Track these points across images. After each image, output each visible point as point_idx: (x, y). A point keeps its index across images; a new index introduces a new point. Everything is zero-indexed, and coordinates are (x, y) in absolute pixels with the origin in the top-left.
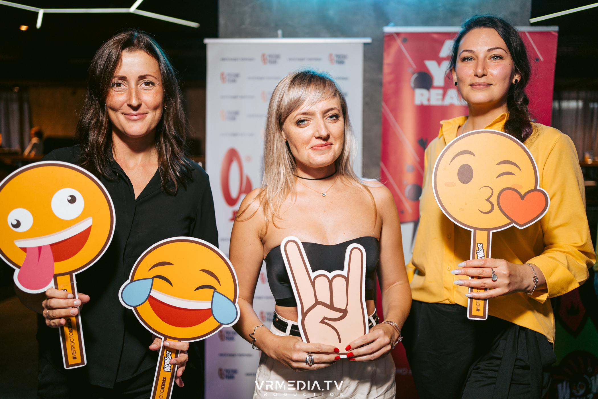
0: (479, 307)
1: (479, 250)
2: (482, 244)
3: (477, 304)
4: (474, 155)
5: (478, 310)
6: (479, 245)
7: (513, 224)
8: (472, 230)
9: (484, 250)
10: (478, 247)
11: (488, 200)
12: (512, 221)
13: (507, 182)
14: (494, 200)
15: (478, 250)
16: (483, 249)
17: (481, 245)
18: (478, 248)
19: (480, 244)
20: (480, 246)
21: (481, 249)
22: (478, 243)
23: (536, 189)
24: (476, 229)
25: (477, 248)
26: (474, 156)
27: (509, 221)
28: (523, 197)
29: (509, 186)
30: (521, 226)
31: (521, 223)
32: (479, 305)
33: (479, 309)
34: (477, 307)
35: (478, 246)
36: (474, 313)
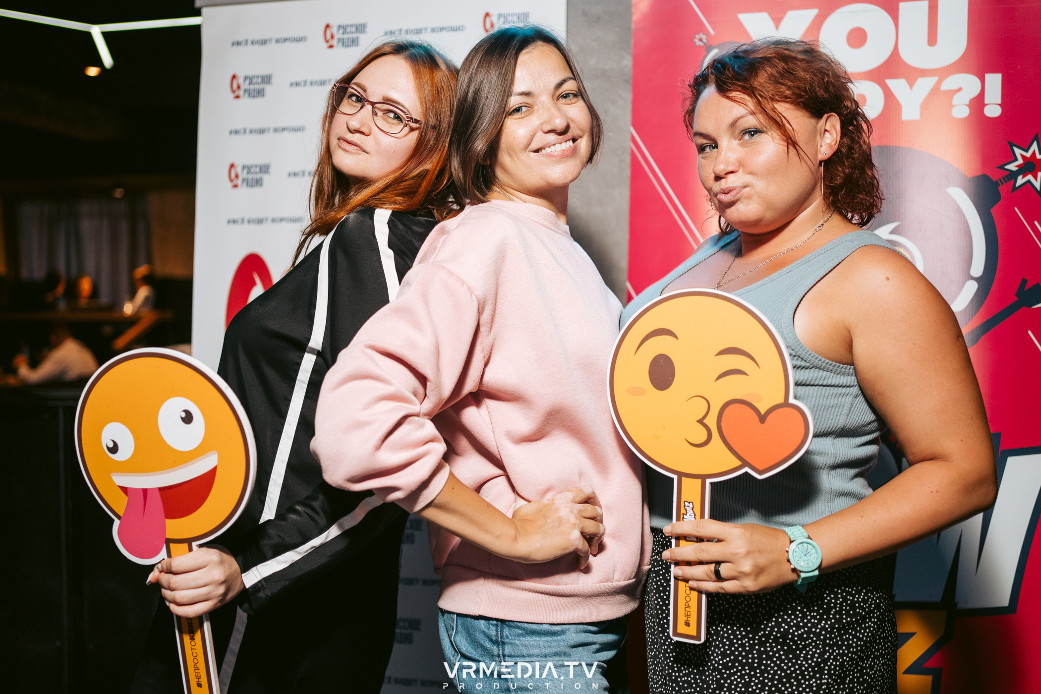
0: (689, 619)
1: (688, 514)
2: (692, 503)
3: (686, 614)
4: (676, 337)
5: (687, 624)
6: (687, 504)
7: (747, 469)
8: (675, 477)
9: (695, 515)
10: (686, 508)
11: (701, 421)
12: (745, 463)
13: (734, 388)
14: (711, 421)
15: (686, 514)
16: (694, 513)
17: (691, 505)
18: (686, 511)
19: (689, 503)
20: (688, 506)
21: (690, 512)
22: (685, 502)
23: (786, 404)
24: (681, 475)
25: (683, 511)
26: (676, 340)
27: (739, 463)
28: (762, 418)
29: (739, 397)
30: (761, 473)
31: (761, 468)
32: (689, 614)
33: (690, 622)
34: (686, 619)
35: (685, 506)
36: (682, 629)
